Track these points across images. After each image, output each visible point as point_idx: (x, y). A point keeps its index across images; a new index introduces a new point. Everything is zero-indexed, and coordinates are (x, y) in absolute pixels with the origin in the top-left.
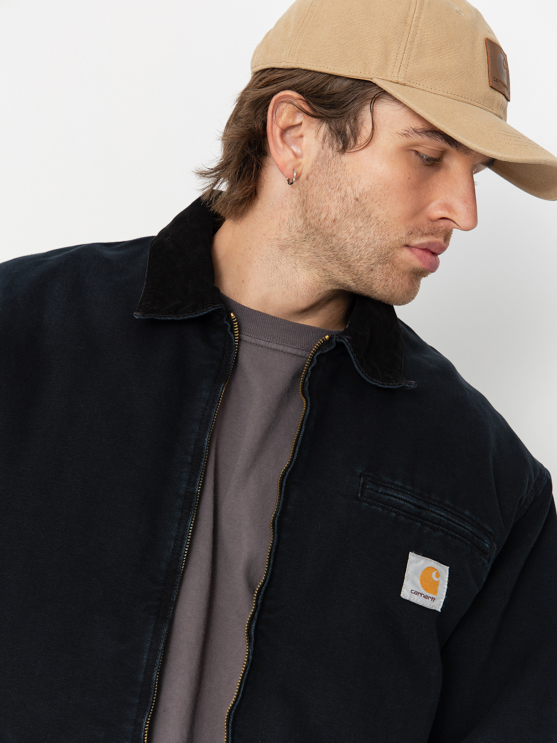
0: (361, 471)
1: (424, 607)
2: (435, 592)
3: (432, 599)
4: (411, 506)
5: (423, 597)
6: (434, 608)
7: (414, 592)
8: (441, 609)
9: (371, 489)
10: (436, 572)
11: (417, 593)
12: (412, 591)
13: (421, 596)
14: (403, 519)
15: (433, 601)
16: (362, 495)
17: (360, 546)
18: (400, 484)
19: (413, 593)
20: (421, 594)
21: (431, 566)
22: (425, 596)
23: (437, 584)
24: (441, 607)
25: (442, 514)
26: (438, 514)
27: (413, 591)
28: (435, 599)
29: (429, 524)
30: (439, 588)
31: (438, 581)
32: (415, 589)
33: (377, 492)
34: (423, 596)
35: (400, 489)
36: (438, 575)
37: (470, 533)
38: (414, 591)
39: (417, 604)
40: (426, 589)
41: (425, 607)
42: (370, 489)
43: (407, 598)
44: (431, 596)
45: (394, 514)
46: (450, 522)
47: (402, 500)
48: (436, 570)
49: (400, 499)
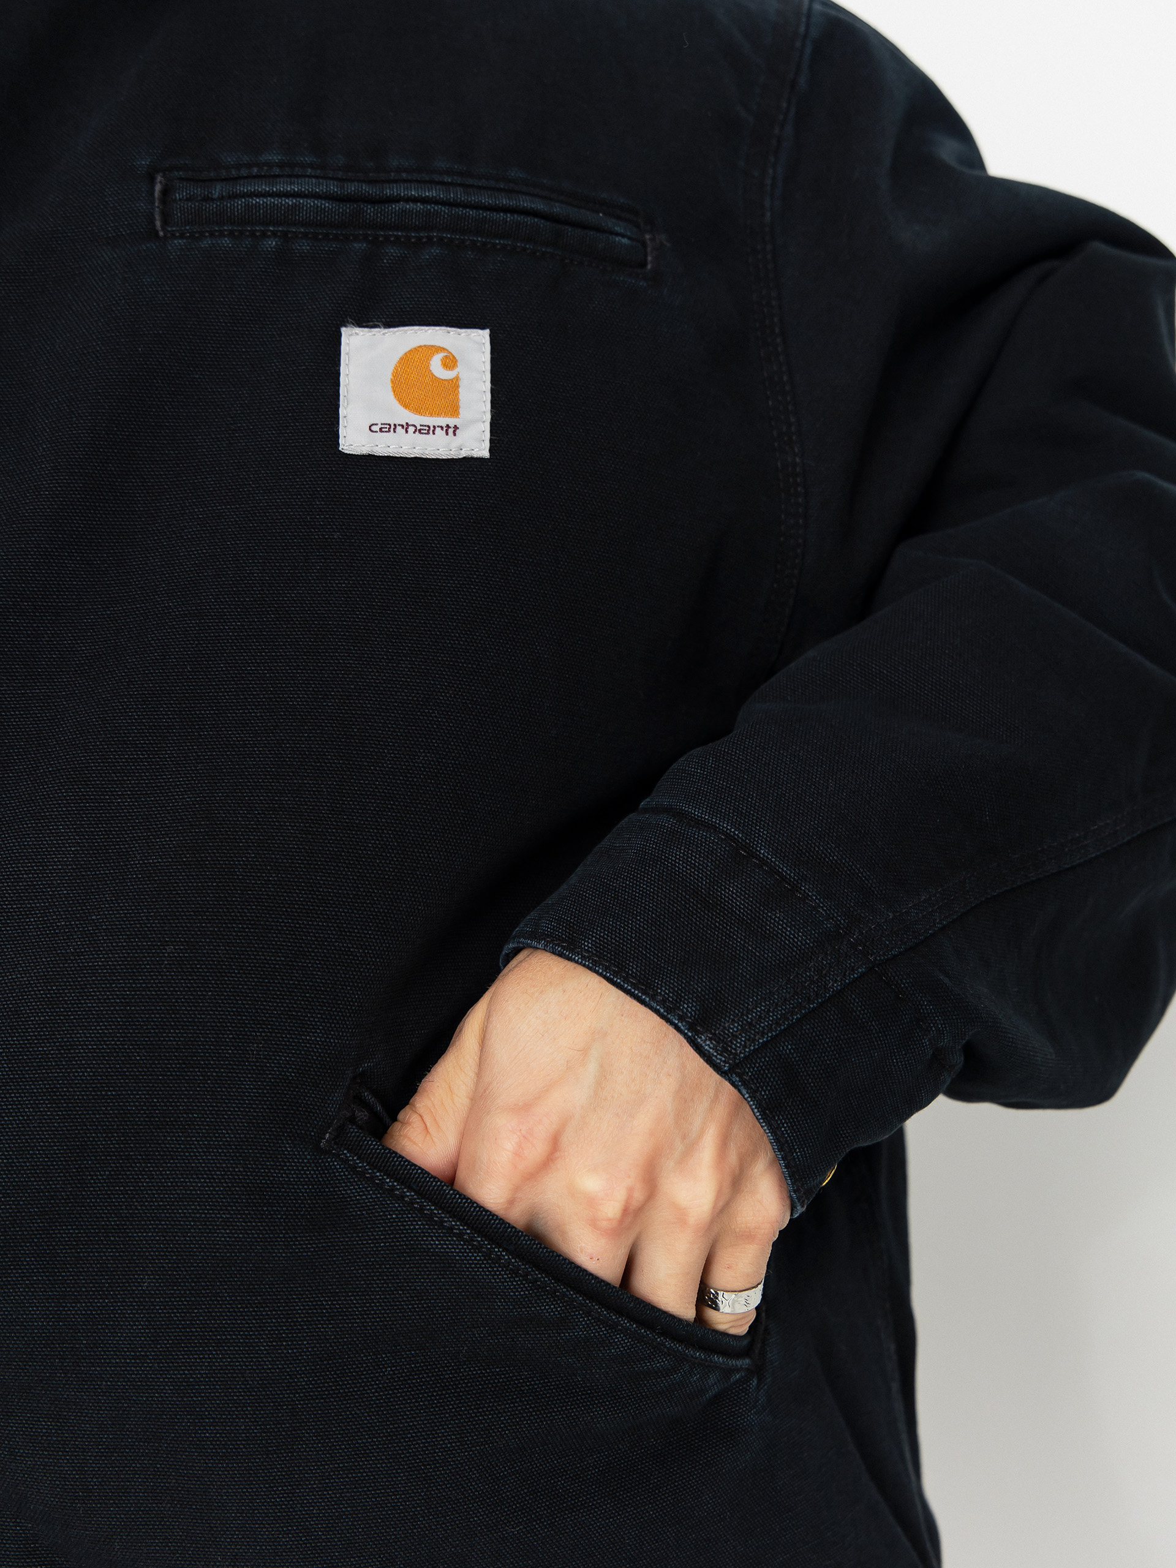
0: (150, 162)
1: (427, 459)
2: (454, 409)
3: (447, 431)
4: (321, 204)
5: (414, 432)
6: (463, 454)
7: (381, 429)
8: (490, 451)
9: (189, 199)
10: (441, 355)
11: (388, 428)
12: (373, 428)
13: (407, 432)
14: (305, 246)
15: (455, 435)
16: (165, 222)
17: (184, 360)
18: (276, 158)
19: (378, 430)
20: (406, 427)
21: (422, 344)
22: (419, 428)
23: (454, 385)
24: (487, 444)
25: (428, 196)
26: (415, 200)
27: (376, 424)
28: (456, 428)
29: (397, 238)
30: (464, 395)
31: (457, 378)
32: (380, 419)
33: (207, 199)
34: (411, 429)
35: (277, 171)
36: (450, 362)
37: (542, 223)
38: (380, 426)
39: (401, 457)
40: (418, 411)
41: (433, 459)
42: (187, 200)
43: (364, 451)
44: (443, 421)
45: (272, 243)
46: (460, 211)
47: (287, 195)
48: (439, 349)
49: (279, 195)
